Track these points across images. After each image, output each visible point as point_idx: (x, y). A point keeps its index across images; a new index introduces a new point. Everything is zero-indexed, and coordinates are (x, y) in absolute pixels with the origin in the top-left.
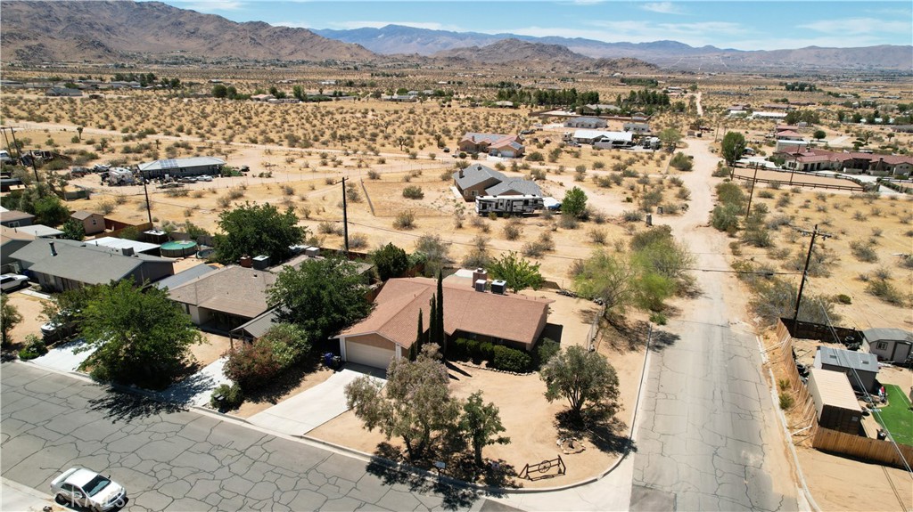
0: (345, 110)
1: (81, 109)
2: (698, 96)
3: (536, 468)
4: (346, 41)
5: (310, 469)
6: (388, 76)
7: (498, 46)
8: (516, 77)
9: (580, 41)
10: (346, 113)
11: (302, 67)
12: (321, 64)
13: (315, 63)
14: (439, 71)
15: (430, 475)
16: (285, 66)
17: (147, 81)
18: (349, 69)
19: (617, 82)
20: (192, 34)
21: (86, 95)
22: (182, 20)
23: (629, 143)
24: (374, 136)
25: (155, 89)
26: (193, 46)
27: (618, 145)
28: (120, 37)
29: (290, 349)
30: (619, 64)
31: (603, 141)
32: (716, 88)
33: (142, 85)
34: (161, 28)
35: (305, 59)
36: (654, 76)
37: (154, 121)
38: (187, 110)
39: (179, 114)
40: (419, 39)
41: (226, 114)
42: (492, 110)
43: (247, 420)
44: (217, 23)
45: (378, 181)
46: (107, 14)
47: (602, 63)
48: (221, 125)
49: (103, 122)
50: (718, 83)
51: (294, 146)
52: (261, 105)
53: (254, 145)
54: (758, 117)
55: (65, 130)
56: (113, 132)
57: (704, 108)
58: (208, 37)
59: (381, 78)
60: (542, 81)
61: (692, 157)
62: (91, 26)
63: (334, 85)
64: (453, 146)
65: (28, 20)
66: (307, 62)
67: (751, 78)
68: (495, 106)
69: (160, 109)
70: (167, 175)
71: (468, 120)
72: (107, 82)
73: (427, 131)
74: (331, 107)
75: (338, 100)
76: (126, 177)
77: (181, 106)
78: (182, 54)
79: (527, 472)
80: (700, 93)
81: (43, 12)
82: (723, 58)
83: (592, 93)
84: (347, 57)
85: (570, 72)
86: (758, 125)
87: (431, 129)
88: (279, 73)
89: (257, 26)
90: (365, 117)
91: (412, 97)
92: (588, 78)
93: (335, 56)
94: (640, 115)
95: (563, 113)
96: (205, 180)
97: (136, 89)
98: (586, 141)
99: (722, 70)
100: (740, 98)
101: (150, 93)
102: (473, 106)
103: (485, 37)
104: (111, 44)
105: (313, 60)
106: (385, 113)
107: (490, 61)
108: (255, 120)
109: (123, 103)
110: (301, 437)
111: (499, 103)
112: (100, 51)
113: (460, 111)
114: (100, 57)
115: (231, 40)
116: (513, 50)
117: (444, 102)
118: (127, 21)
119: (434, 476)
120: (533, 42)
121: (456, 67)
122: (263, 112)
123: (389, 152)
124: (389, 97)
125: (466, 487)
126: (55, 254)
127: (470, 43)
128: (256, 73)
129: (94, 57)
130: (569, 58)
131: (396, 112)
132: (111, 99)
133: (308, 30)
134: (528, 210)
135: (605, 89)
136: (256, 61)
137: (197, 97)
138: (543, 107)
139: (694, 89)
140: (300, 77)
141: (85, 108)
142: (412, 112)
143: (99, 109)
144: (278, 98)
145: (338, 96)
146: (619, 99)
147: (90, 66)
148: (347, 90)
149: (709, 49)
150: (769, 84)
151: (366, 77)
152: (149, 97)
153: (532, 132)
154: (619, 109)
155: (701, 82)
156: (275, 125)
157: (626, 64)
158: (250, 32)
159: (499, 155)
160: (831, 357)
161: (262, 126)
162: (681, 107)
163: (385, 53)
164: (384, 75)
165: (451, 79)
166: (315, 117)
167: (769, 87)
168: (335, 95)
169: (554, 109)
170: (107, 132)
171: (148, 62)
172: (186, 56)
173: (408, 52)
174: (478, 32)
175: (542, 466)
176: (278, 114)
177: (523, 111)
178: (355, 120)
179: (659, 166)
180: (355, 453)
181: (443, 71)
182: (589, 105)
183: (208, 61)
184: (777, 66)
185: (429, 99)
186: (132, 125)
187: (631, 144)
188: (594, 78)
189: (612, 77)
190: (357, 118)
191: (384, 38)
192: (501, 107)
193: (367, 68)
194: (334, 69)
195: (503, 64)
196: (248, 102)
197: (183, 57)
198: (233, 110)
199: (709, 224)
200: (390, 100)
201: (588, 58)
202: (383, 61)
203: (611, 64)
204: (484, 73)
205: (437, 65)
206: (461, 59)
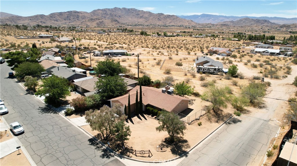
3: (139, 152)
4: (187, 19)
5: (73, 136)
6: (199, 30)
7: (241, 20)
8: (245, 31)
9: (275, 18)
10: (177, 40)
12: (178, 26)
13: (177, 26)
14: (217, 29)
15: (105, 146)
16: (167, 27)
17: (125, 30)
18: (187, 28)
19: (288, 33)
20: (141, 17)
21: (106, 34)
22: (139, 13)
23: (277, 54)
24: (181, 47)
26: (141, 21)
27: (272, 54)
28: (122, 18)
30: (291, 26)
31: (266, 52)
33: (122, 31)
34: (133, 15)
35: (174, 25)
37: (119, 41)
38: (130, 38)
39: (127, 39)
40: (213, 18)
41: (140, 39)
42: (229, 41)
43: (70, 119)
44: (149, 14)
46: (120, 12)
47: (282, 27)
49: (105, 41)
53: (142, 48)
55: (94, 42)
56: (106, 43)
58: (146, 18)
59: (197, 31)
60: (255, 32)
62: (115, 16)
63: (179, 32)
64: (206, 52)
65: (101, 15)
68: (231, 40)
69: (123, 38)
70: (109, 54)
71: (218, 44)
72: (114, 30)
73: (200, 47)
75: (177, 37)
76: (99, 54)
79: (136, 153)
81: (105, 12)
84: (187, 24)
85: (269, 29)
89: (160, 15)
90: (183, 42)
91: (202, 36)
92: (275, 31)
93: (183, 24)
94: (291, 44)
95: (258, 43)
96: (119, 56)
97: (120, 32)
98: (259, 52)
101: (123, 33)
102: (223, 40)
103: (237, 17)
104: (120, 21)
105: (176, 25)
106: (190, 41)
107: (237, 26)
109: (114, 36)
110: (79, 127)
111: (233, 39)
112: (116, 22)
114: (116, 24)
115: (152, 19)
116: (247, 22)
117: (213, 38)
118: (125, 14)
120: (255, 19)
121: (224, 27)
123: (182, 52)
125: (113, 152)
126: (58, 70)
127: (231, 20)
129: (115, 24)
130: (269, 25)
131: (194, 41)
132: (112, 35)
133: (176, 16)
134: (216, 72)
135: (279, 35)
136: (159, 25)
137: (135, 35)
138: (250, 41)
140: (170, 30)
141: (104, 37)
142: (200, 41)
143: (107, 37)
144: (158, 35)
145: (178, 35)
146: (284, 39)
147: (113, 26)
148: (182, 34)
151: (191, 30)
153: (240, 49)
156: (153, 43)
157: (294, 26)
158: (158, 16)
159: (221, 55)
163: (200, 23)
164: (197, 30)
165: (221, 31)
166: (167, 41)
168: (177, 35)
169: (254, 42)
170: (104, 43)
171: (128, 25)
172: (139, 24)
173: (208, 22)
174: (234, 16)
175: (141, 152)
177: (241, 42)
179: (286, 62)
180: (90, 135)
181: (219, 29)
182: (269, 41)
183: (145, 25)
185: (208, 37)
186: (112, 41)
187: (279, 54)
188: (278, 32)
189: (287, 31)
190: (180, 42)
191: (201, 18)
192: (233, 40)
193: (193, 27)
194: (182, 28)
195: (242, 27)
196: (149, 36)
198: (143, 38)
199: (293, 84)
200: (194, 37)
201: (278, 24)
202: (199, 25)
203: (287, 26)
204: (234, 29)
205: (218, 27)
206: (226, 25)
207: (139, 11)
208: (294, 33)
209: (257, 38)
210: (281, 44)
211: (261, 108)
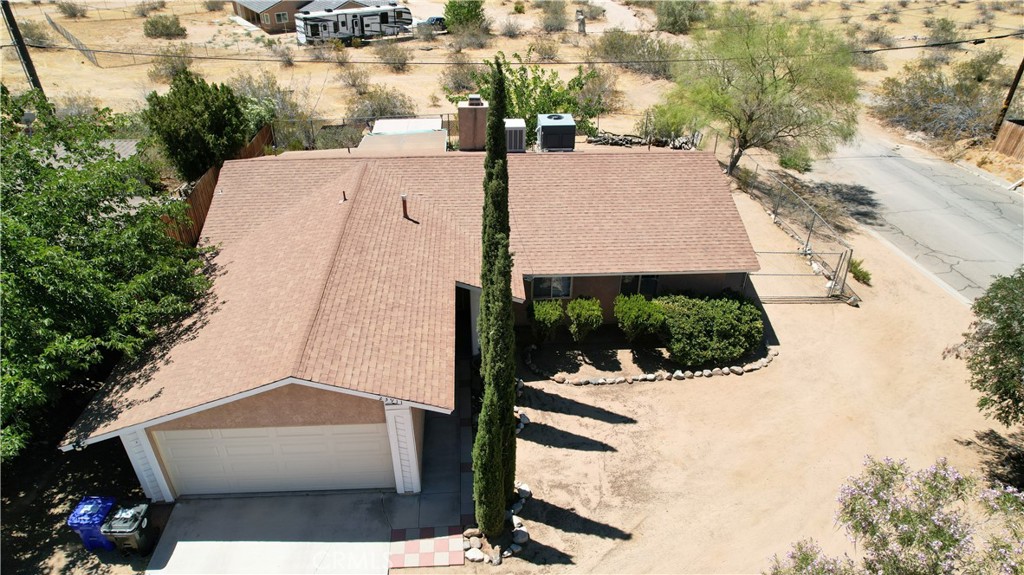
45: (85, 20)
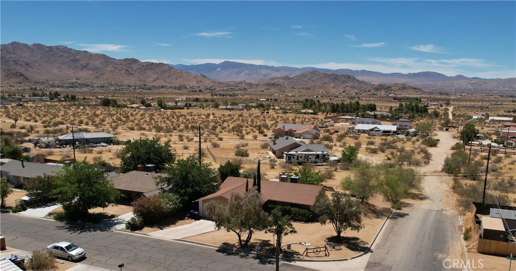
0: (193, 114)
1: (12, 111)
2: (451, 109)
3: (312, 251)
4: (193, 73)
5: (185, 250)
6: (224, 96)
7: (304, 75)
8: (317, 97)
9: (364, 72)
10: (195, 115)
11: (162, 90)
12: (175, 88)
13: (171, 87)
14: (261, 93)
15: (252, 254)
16: (150, 89)
18: (195, 91)
19: (391, 99)
20: (84, 67)
21: (14, 104)
22: (78, 57)
23: (394, 132)
24: (214, 128)
25: (60, 101)
26: (85, 75)
27: (386, 133)
28: (35, 70)
29: (171, 203)
30: (393, 88)
31: (376, 131)
32: (465, 103)
33: (51, 99)
34: (63, 63)
35: (164, 85)
36: (418, 96)
37: (62, 118)
38: (83, 113)
39: (79, 114)
40: (246, 71)
41: (112, 115)
42: (298, 115)
43: (147, 234)
44: (102, 60)
45: (218, 148)
46: (27, 54)
47: (380, 88)
48: (109, 120)
49: (28, 118)
50: (466, 101)
51: (159, 132)
52: (135, 111)
53: (132, 131)
54: (493, 120)
55: (4, 122)
56: (36, 123)
57: (454, 115)
58: (95, 69)
59: (219, 97)
60: (336, 99)
61: (439, 140)
62: (16, 62)
63: (185, 101)
64: (270, 133)
66: (165, 87)
67: (491, 98)
68: (301, 113)
69: (65, 112)
70: (77, 143)
71: (280, 120)
72: (26, 97)
73: (251, 126)
74: (184, 112)
75: (188, 108)
77: (79, 110)
78: (77, 81)
79: (307, 253)
80: (452, 107)
82: (470, 84)
83: (371, 105)
84: (194, 83)
85: (357, 94)
86: (492, 125)
87: (254, 124)
88: (146, 93)
89: (130, 62)
90: (208, 118)
91: (240, 107)
92: (369, 97)
93: (185, 83)
94: (405, 118)
95: (350, 117)
96: (103, 146)
97: (47, 101)
98: (364, 132)
99: (470, 92)
100: (482, 109)
101: (56, 103)
102: (285, 113)
103: (295, 69)
104: (29, 75)
105: (170, 85)
106: (222, 116)
107: (298, 86)
108: (131, 118)
109: (39, 109)
110: (179, 240)
111: (303, 111)
112: (21, 79)
113: (275, 116)
114: (20, 83)
115: (112, 71)
116: (315, 78)
117: (264, 111)
118: (40, 59)
119: (254, 254)
120: (330, 73)
121: (272, 90)
122: (136, 114)
123: (226, 135)
124: (225, 107)
125: (272, 258)
126: (23, 167)
127: (283, 74)
128: (129, 93)
129: (17, 83)
130: (356, 84)
131: (230, 115)
132: (31, 107)
133: (166, 65)
134: (319, 161)
135: (381, 104)
136: (129, 86)
137: (89, 106)
138: (335, 114)
139: (448, 104)
140: (160, 96)
141: (14, 111)
142: (240, 116)
143: (24, 112)
144: (146, 106)
145: (188, 106)
146: (391, 109)
147: (13, 89)
148: (195, 103)
149: (460, 77)
150: (505, 101)
151: (208, 96)
152: (56, 106)
153: (327, 127)
154: (390, 115)
155: (454, 100)
156: (146, 121)
157: (398, 88)
158: (125, 65)
159: (302, 137)
160: (496, 213)
161: (136, 121)
162: (436, 115)
163: (222, 80)
164: (221, 95)
165: (269, 98)
166: (173, 117)
167: (504, 103)
168: (186, 106)
169: (343, 115)
170: (32, 123)
171: (53, 86)
172: (79, 82)
173: (238, 80)
174: (290, 66)
175: (315, 250)
176: (147, 115)
177: (321, 116)
178: (201, 120)
179: (414, 144)
180: (210, 245)
181: (263, 93)
182: (368, 112)
183: (95, 86)
184: (511, 89)
185: (253, 109)
186: (48, 119)
187: (397, 133)
188: (374, 98)
189: (387, 96)
190: (202, 118)
191: (221, 70)
192: (305, 113)
193: (208, 90)
194: (185, 91)
195: (308, 88)
196: (126, 109)
197: (77, 83)
198: (115, 113)
199: (442, 171)
200: (225, 109)
201: (370, 84)
202: (220, 86)
203: (387, 88)
204: (293, 94)
205: (259, 89)
206: (277, 85)
207: (78, 52)
208: (400, 100)
209: (347, 109)
210: (389, 118)
211: (422, 199)
